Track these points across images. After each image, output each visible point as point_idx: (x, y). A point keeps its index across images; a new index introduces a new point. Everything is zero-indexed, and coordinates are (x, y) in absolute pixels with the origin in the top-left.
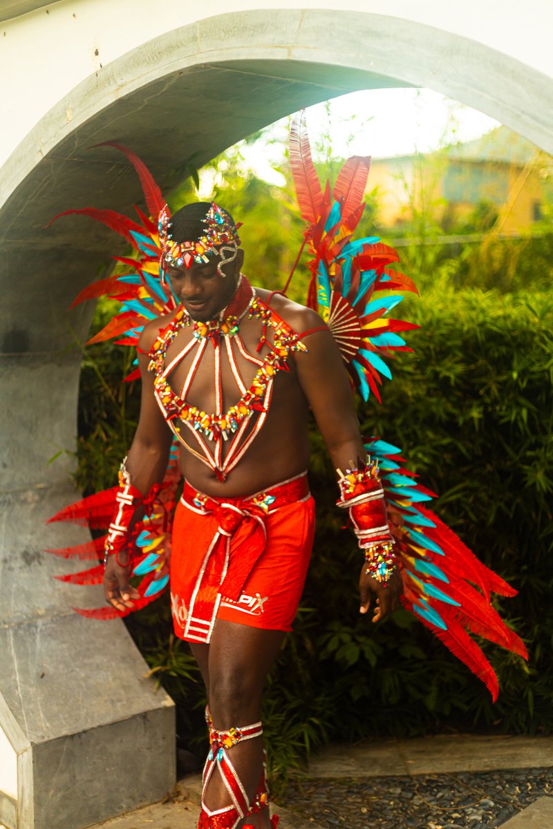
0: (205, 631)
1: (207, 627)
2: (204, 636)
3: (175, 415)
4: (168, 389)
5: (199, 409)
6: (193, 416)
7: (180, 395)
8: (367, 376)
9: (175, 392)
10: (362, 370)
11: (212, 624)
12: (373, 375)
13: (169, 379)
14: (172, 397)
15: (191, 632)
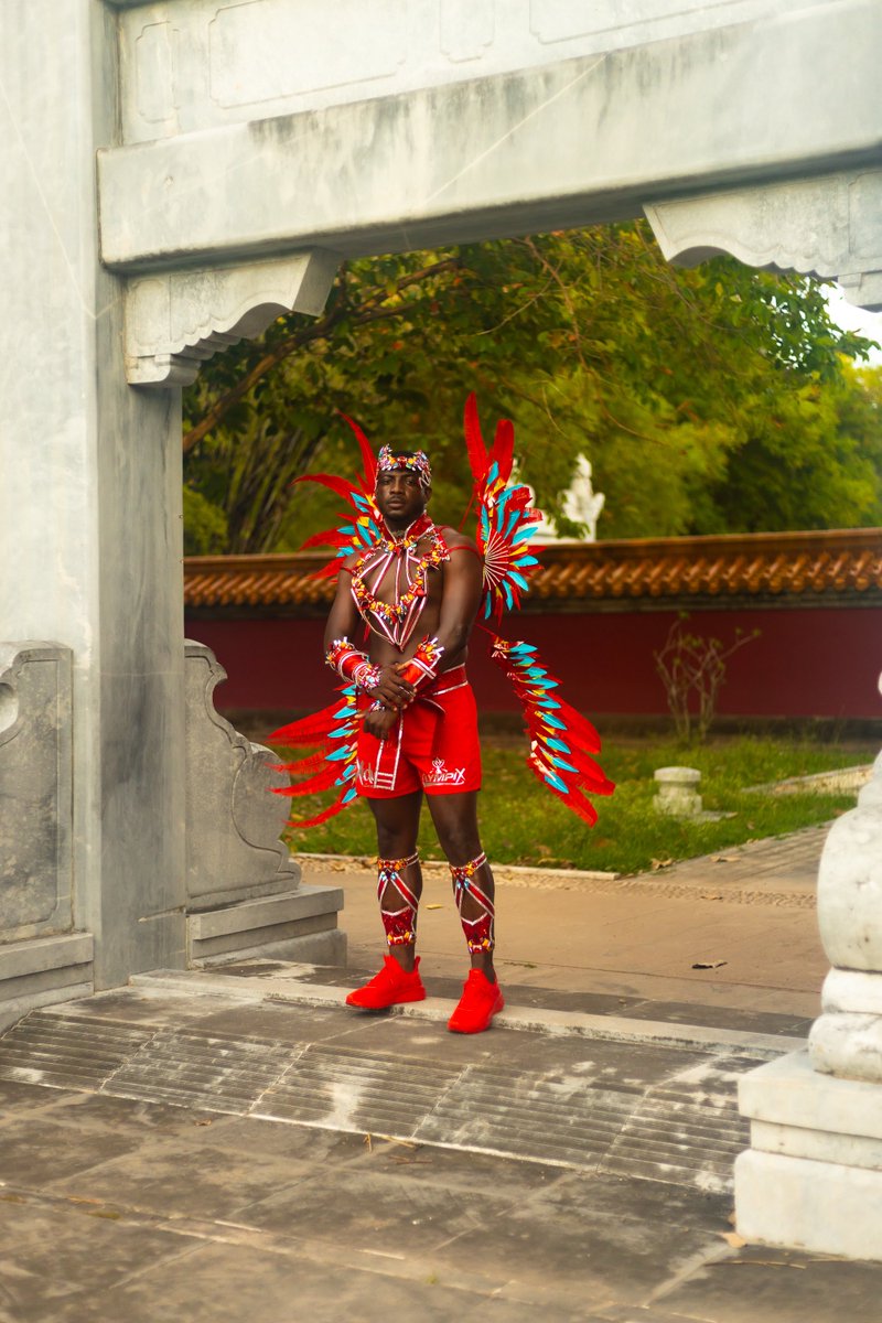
0: (389, 781)
1: (391, 779)
2: (389, 785)
3: (365, 605)
4: (363, 586)
5: (383, 602)
6: (379, 607)
7: (370, 591)
8: (512, 591)
9: (368, 589)
10: (508, 587)
11: (394, 776)
12: (516, 589)
13: (364, 580)
14: (365, 593)
15: (378, 783)
